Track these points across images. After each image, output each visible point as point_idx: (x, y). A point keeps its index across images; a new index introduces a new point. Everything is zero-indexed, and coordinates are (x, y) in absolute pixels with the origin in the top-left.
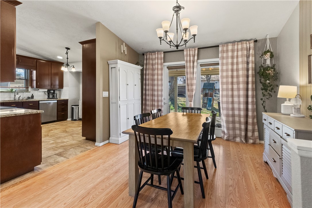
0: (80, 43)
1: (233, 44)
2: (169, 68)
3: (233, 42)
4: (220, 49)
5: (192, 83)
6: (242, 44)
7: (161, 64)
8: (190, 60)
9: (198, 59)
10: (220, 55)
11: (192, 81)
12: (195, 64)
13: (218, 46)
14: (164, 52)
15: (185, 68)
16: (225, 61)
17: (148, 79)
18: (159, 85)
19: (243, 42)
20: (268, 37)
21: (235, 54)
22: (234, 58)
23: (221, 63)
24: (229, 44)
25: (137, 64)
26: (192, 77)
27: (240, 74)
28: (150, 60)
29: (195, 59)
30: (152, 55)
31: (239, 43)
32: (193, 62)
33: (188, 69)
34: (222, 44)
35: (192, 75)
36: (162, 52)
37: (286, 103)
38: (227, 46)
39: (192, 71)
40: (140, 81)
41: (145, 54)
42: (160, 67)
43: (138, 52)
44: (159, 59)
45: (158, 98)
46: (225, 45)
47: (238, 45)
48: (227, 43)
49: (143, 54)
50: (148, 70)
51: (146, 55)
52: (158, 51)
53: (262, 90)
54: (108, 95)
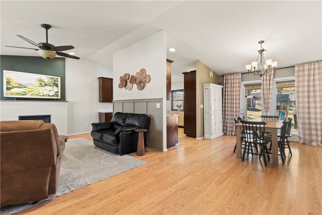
0: (182, 73)
1: (310, 64)
2: (246, 86)
3: (310, 63)
4: (296, 69)
5: (268, 97)
6: (319, 64)
7: (239, 83)
8: (266, 79)
9: (274, 78)
10: (296, 74)
11: (268, 96)
12: (271, 82)
13: (294, 66)
14: (242, 74)
15: (261, 85)
16: (301, 79)
17: (228, 95)
18: (237, 99)
19: (319, 62)
21: (312, 72)
22: (310, 76)
23: (297, 81)
24: (306, 64)
25: (219, 84)
26: (268, 92)
27: (316, 89)
28: (229, 80)
29: (271, 78)
30: (231, 76)
31: (316, 63)
32: (270, 80)
33: (264, 86)
34: (297, 65)
35: (268, 91)
36: (240, 74)
38: (304, 66)
39: (268, 88)
40: (222, 96)
41: (224, 76)
42: (238, 85)
43: (219, 75)
44: (237, 79)
45: (236, 109)
46: (301, 65)
47: (314, 65)
48: (303, 64)
49: (223, 76)
50: (227, 88)
51: (226, 76)
52: (236, 73)
54: (203, 107)
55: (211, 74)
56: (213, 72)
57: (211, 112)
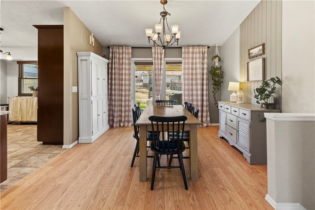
1: (193, 47)
2: (136, 63)
3: (193, 46)
4: (183, 50)
5: (160, 78)
6: (199, 48)
7: (129, 59)
8: (158, 58)
9: (165, 57)
10: (183, 56)
11: (160, 76)
12: (163, 61)
13: (181, 48)
14: (132, 48)
15: (152, 64)
16: (186, 61)
17: (115, 73)
18: (126, 80)
19: (200, 47)
20: (217, 45)
21: (195, 55)
22: (193, 59)
23: (184, 62)
24: (190, 47)
25: (104, 57)
26: (160, 73)
27: (198, 72)
28: (116, 54)
29: (162, 57)
30: (119, 49)
31: (197, 47)
32: (161, 60)
33: (156, 66)
34: (184, 46)
35: (160, 71)
36: (130, 47)
37: (234, 94)
38: (189, 48)
39: (160, 68)
40: (107, 74)
41: (111, 47)
42: (127, 61)
43: (103, 44)
44: (127, 53)
45: (125, 93)
46: (187, 47)
47: (196, 48)
48: (188, 46)
49: (109, 47)
50: (115, 64)
51: (112, 48)
52: (126, 46)
53: (213, 85)
54: (77, 90)
55: (92, 39)
56: (94, 37)
57: (92, 98)
